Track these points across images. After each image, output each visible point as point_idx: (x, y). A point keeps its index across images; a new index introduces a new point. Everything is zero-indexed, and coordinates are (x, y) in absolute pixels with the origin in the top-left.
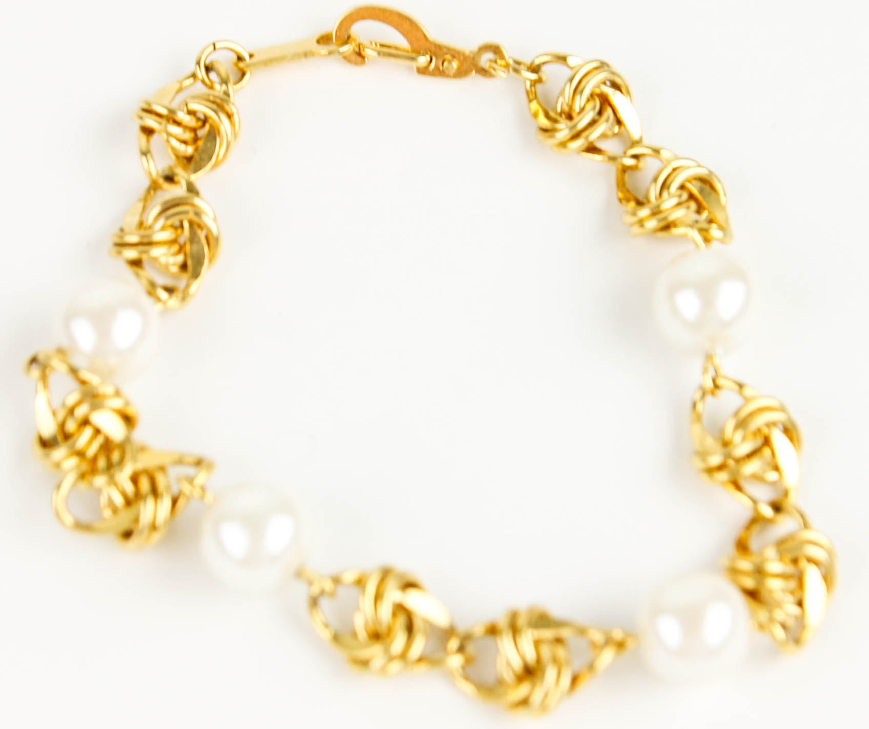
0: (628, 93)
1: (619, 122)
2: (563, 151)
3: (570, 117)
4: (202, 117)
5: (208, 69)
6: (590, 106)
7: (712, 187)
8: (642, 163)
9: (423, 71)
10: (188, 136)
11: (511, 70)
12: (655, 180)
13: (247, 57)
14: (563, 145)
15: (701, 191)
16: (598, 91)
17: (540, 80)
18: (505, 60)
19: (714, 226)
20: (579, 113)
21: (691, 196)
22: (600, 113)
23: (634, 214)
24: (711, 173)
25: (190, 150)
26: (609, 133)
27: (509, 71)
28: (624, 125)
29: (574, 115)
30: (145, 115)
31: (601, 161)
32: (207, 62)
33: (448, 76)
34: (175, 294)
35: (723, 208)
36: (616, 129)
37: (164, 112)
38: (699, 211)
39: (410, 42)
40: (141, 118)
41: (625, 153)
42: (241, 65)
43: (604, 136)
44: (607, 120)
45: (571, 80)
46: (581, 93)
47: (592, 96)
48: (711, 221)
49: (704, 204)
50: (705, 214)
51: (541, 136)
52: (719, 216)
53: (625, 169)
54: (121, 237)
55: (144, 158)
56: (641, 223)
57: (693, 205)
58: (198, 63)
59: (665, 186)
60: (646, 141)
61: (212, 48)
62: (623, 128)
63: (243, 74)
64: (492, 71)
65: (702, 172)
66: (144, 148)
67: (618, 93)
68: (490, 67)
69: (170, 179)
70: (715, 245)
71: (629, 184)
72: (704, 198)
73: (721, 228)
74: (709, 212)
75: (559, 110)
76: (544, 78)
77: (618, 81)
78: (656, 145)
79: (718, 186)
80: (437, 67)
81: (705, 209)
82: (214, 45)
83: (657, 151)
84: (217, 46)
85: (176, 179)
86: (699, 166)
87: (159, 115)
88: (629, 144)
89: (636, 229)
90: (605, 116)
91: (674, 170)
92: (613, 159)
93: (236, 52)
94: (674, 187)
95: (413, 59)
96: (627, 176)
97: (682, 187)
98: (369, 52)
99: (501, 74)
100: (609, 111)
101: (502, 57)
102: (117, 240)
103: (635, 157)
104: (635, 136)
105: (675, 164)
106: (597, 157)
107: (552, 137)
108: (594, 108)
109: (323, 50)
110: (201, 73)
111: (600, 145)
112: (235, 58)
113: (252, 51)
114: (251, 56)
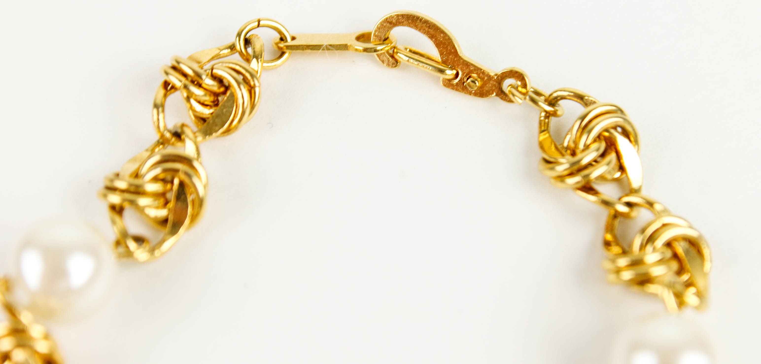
0: (636, 142)
1: (621, 168)
2: (560, 185)
3: (573, 154)
4: (227, 84)
5: (247, 42)
6: (595, 146)
7: (700, 253)
8: (635, 213)
9: (448, 84)
10: (208, 99)
11: (528, 98)
12: (643, 231)
13: (289, 39)
14: (561, 178)
15: (687, 252)
16: (606, 134)
17: (554, 114)
18: (526, 89)
19: (692, 290)
20: (583, 151)
21: (675, 256)
22: (603, 155)
23: (613, 261)
24: (701, 237)
25: (206, 112)
26: (609, 177)
27: (525, 99)
28: (626, 173)
29: (578, 151)
30: (172, 71)
31: (595, 202)
32: (248, 36)
33: (470, 93)
34: (144, 245)
35: (705, 275)
36: (618, 175)
37: (189, 72)
38: (680, 271)
39: (441, 54)
40: (167, 73)
41: (620, 199)
42: (282, 45)
43: (602, 178)
44: (608, 164)
45: (583, 118)
46: (590, 132)
47: (599, 137)
48: (689, 284)
49: (688, 266)
50: (685, 277)
51: (543, 166)
52: (700, 282)
53: (617, 215)
54: (112, 181)
55: (155, 111)
56: (618, 271)
57: (675, 265)
58: (239, 35)
59: (651, 239)
60: (644, 193)
61: (256, 24)
62: (624, 175)
63: (283, 53)
64: (511, 96)
65: (692, 233)
66: (159, 101)
67: (626, 140)
68: (510, 91)
69: (178, 135)
70: (688, 312)
71: (617, 231)
72: (689, 260)
73: (699, 294)
74: (691, 275)
75: (565, 144)
76: (559, 113)
77: (629, 128)
78: (652, 197)
79: (706, 252)
80: (462, 82)
81: (688, 271)
82: (259, 21)
83: (650, 204)
84: (261, 23)
85: (183, 137)
86: (691, 227)
87: (185, 75)
88: (628, 192)
89: (612, 277)
90: (608, 159)
91: (664, 225)
92: (606, 203)
93: (280, 32)
94: (660, 242)
95: (442, 71)
96: (617, 222)
97: (669, 244)
98: (401, 57)
99: (518, 99)
100: (612, 156)
101: (525, 86)
102: (109, 184)
103: (629, 205)
104: (635, 184)
105: (666, 220)
106: (592, 198)
107: (552, 169)
108: (598, 150)
109: (360, 46)
110: (240, 45)
111: (598, 187)
112: (278, 36)
113: (294, 35)
114: (293, 38)
